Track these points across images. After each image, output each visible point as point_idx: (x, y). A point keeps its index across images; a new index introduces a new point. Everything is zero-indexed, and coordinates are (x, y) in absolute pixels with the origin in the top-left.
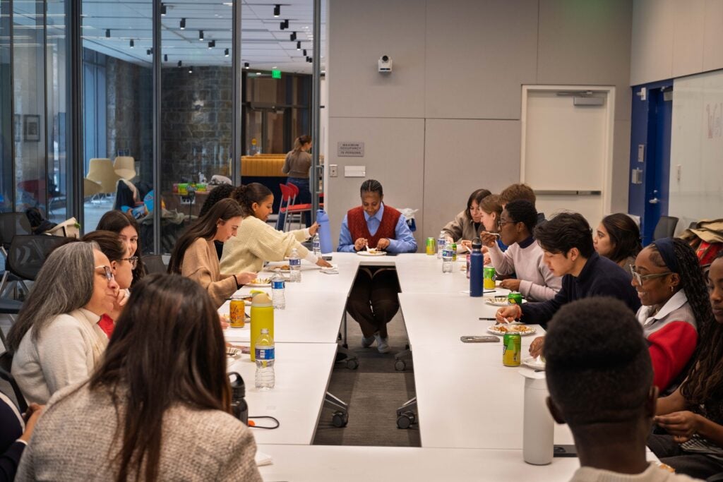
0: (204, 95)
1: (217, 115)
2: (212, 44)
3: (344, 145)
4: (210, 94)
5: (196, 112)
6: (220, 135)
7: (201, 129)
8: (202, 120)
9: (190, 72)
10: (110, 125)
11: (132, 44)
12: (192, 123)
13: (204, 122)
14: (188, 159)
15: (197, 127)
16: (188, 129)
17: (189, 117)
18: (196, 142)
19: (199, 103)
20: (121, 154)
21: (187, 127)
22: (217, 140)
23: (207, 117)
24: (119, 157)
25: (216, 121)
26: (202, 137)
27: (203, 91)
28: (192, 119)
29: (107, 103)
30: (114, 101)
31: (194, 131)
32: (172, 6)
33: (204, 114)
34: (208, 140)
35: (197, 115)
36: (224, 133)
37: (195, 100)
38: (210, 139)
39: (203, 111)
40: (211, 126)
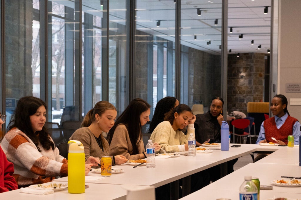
0: (246, 70)
1: (253, 81)
2: (241, 37)
3: (290, 85)
4: (249, 69)
5: (241, 79)
6: (254, 93)
7: (243, 89)
8: (244, 84)
9: (238, 56)
10: (190, 87)
11: (195, 38)
12: (239, 86)
13: (245, 85)
14: (236, 107)
15: (241, 88)
16: (237, 89)
17: (237, 82)
18: (241, 97)
19: (243, 74)
20: (197, 103)
21: (236, 88)
22: (253, 95)
23: (247, 82)
24: (195, 105)
25: (252, 84)
26: (244, 93)
27: (245, 67)
28: (239, 83)
29: (189, 74)
30: (193, 73)
31: (240, 90)
32: (206, 11)
33: (246, 80)
34: (248, 96)
35: (242, 81)
36: (257, 91)
37: (241, 72)
38: (249, 94)
39: (245, 79)
40: (250, 87)
